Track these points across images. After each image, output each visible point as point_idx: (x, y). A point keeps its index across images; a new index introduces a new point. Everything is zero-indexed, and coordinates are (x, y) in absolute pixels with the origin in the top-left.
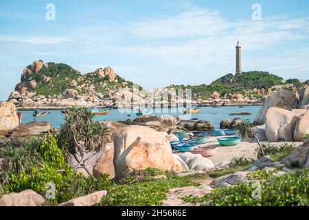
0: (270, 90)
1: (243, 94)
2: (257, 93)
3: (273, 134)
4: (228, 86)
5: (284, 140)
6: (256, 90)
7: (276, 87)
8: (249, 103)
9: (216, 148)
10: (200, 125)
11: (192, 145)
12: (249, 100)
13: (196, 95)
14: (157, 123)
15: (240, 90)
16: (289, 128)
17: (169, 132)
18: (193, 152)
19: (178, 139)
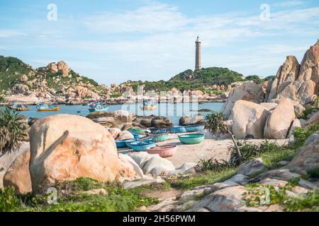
0: (229, 86)
1: (203, 90)
2: (216, 89)
3: (241, 130)
4: (187, 82)
5: (253, 138)
6: (215, 86)
7: (236, 83)
8: (208, 99)
9: (177, 146)
10: (157, 121)
11: (148, 143)
12: (208, 97)
14: (110, 119)
15: (199, 86)
16: (258, 123)
17: (123, 129)
18: (150, 152)
19: (133, 137)
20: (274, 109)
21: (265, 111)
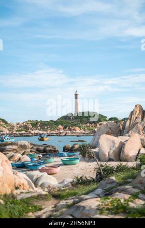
0: (98, 125)
1: (80, 127)
2: (89, 127)
3: (105, 155)
4: (69, 122)
5: (113, 161)
6: (88, 124)
7: (102, 122)
8: (84, 133)
9: (60, 167)
10: (48, 148)
11: (40, 164)
12: (83, 132)
13: (46, 127)
14: (15, 147)
15: (78, 124)
16: (117, 151)
17: (23, 154)
18: (41, 171)
19: (30, 160)
20: (127, 141)
21: (121, 142)
